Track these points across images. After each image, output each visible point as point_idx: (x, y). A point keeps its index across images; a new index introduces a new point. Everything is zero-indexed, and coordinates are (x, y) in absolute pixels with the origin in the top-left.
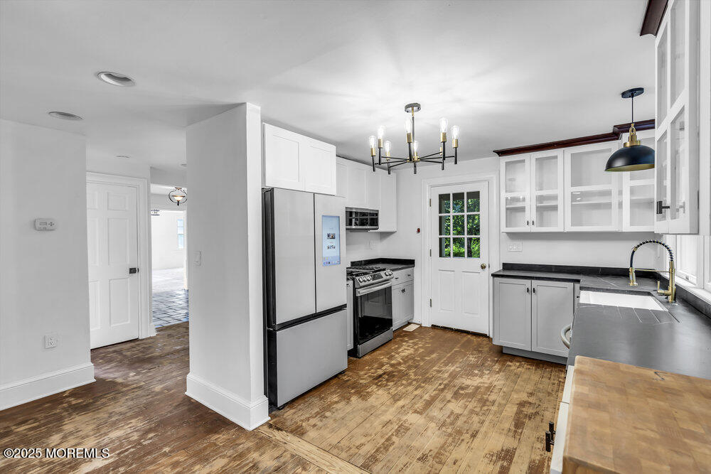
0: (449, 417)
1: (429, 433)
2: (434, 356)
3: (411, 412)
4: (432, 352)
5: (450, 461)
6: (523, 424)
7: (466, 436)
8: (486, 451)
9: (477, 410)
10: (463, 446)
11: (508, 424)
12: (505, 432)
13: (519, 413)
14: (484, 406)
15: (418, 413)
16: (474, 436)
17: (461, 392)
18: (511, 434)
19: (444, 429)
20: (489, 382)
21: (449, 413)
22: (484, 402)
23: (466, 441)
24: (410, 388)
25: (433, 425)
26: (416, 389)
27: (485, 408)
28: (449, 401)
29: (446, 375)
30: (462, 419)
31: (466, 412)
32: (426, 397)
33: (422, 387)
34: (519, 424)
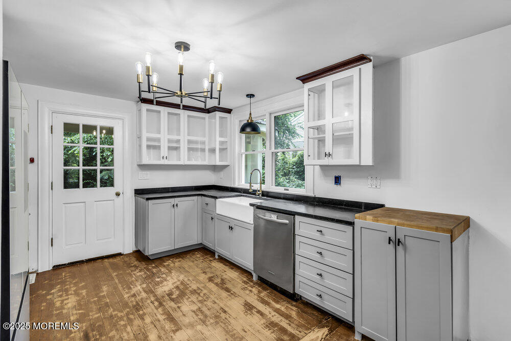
0: (197, 315)
1: (207, 333)
2: (105, 288)
3: (172, 335)
4: (98, 288)
5: (243, 333)
6: (227, 288)
7: (223, 315)
8: (242, 313)
9: (200, 298)
10: (232, 321)
11: (224, 294)
12: (229, 298)
13: (217, 284)
14: (199, 294)
15: (177, 330)
16: (225, 312)
17: (174, 296)
18: (233, 296)
19: (208, 323)
20: (176, 280)
21: (193, 314)
22: (194, 292)
23: (228, 317)
24: (137, 322)
25: (199, 327)
26: (143, 319)
27: (202, 295)
28: (179, 307)
29: (144, 295)
30: (204, 309)
31: (200, 305)
32: (161, 318)
33: (144, 314)
34: (227, 290)
